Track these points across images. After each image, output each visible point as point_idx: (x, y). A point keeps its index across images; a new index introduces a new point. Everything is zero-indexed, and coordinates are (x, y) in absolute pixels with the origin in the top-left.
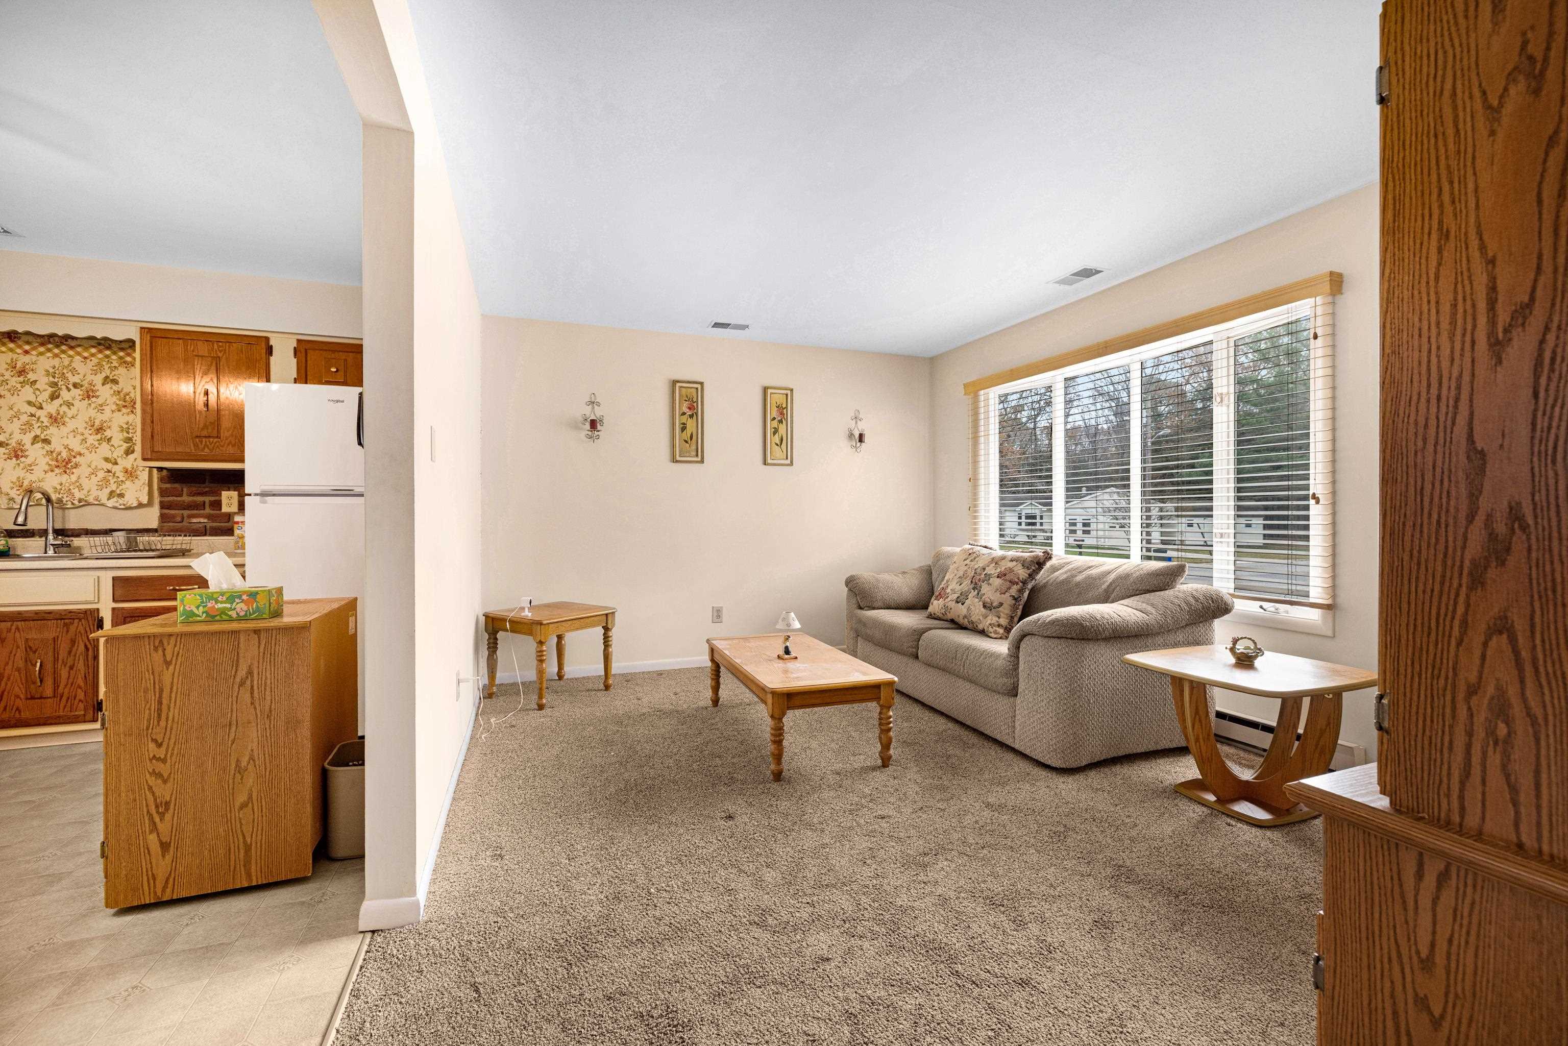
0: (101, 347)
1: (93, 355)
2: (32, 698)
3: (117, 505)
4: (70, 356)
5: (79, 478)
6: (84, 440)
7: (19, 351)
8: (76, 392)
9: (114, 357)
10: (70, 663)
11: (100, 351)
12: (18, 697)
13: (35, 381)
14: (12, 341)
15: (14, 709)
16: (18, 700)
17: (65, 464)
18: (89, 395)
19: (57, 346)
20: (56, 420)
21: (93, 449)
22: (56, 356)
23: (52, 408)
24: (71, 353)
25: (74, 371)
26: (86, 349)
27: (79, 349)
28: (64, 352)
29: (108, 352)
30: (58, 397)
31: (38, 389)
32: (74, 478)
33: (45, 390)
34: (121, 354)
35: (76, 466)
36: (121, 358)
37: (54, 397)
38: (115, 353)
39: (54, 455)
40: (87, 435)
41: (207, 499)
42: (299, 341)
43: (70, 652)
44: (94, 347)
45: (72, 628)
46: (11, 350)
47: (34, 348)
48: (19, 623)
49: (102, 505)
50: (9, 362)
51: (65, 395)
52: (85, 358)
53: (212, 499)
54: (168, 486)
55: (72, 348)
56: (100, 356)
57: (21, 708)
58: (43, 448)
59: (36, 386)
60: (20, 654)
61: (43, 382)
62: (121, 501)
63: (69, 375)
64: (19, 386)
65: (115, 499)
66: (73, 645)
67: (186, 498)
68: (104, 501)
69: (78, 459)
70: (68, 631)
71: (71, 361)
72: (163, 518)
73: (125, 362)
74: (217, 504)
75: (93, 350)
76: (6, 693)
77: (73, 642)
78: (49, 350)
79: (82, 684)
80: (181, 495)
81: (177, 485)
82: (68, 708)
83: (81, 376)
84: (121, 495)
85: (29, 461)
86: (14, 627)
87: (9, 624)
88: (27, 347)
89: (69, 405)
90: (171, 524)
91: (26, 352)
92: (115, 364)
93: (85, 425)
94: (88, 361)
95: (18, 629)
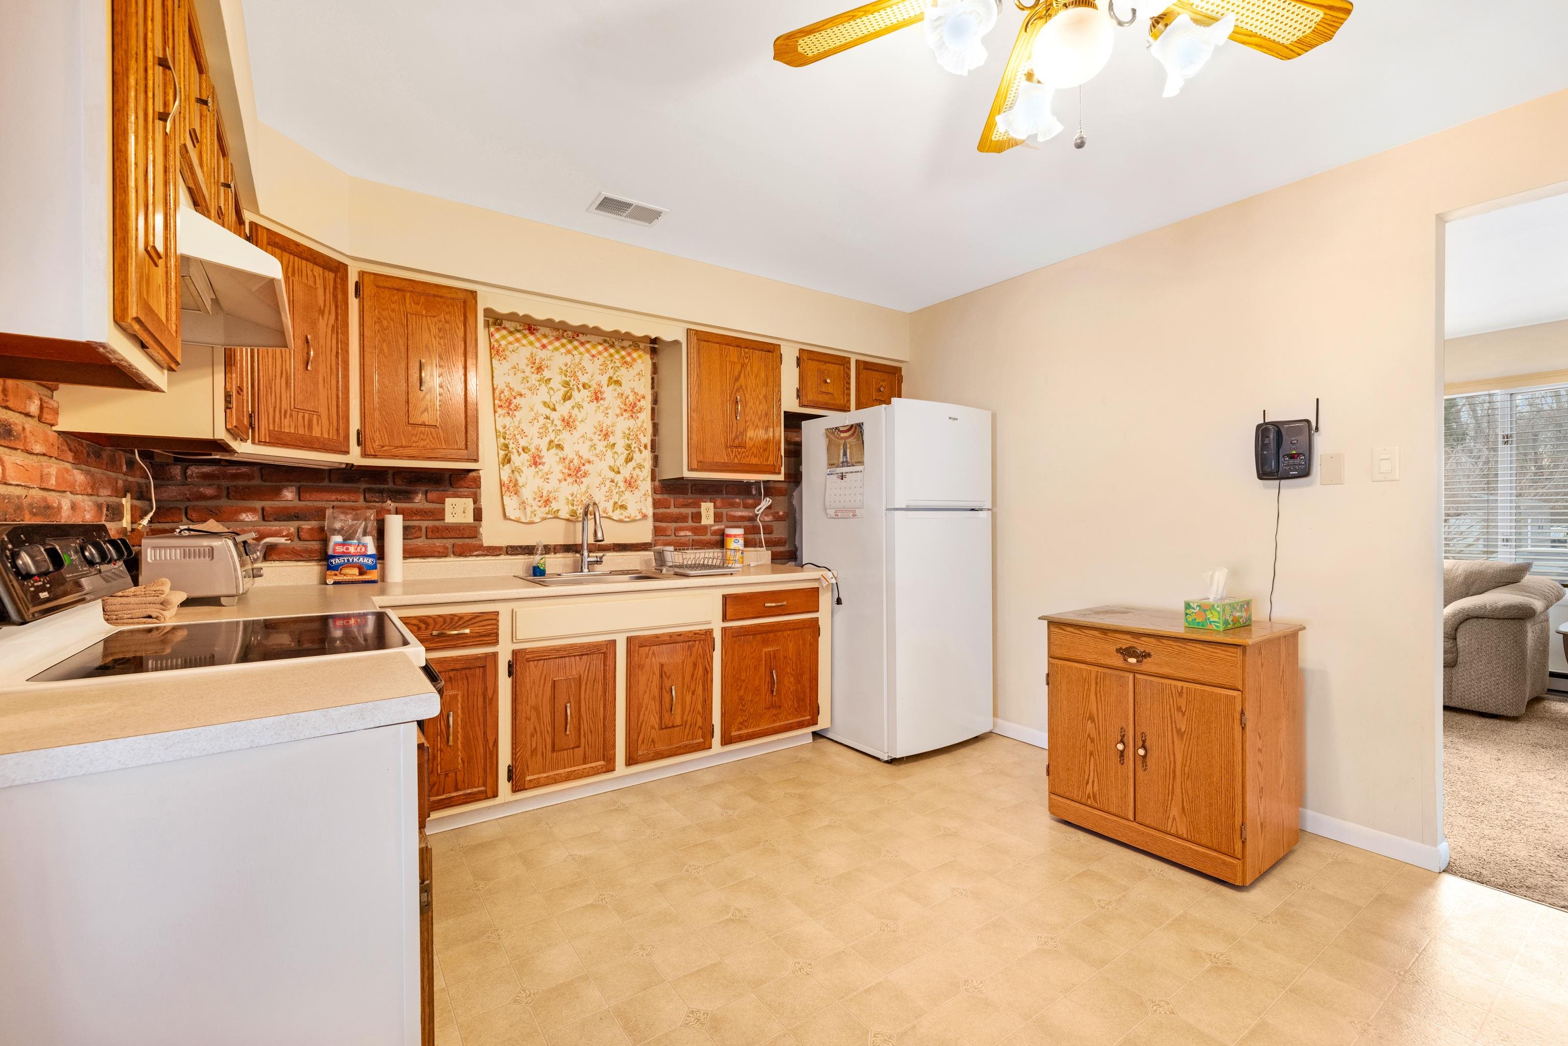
0: (606, 345)
1: (600, 353)
2: (666, 728)
3: (622, 517)
4: (581, 353)
5: (588, 487)
6: (593, 447)
7: (538, 345)
8: (585, 393)
9: (617, 356)
10: (692, 688)
11: (606, 349)
12: (653, 727)
13: (550, 379)
14: (532, 333)
15: (650, 740)
16: (653, 731)
17: (576, 473)
18: (597, 397)
19: (570, 342)
20: (568, 423)
21: (601, 456)
22: (569, 352)
23: (564, 409)
24: (582, 349)
25: (584, 371)
26: (594, 346)
27: (588, 346)
28: (576, 348)
29: (612, 351)
30: (570, 398)
31: (552, 388)
32: (583, 488)
33: (558, 390)
34: (623, 353)
35: (585, 475)
36: (623, 357)
37: (567, 397)
38: (618, 352)
39: (567, 462)
40: (596, 441)
41: (688, 511)
42: (801, 351)
43: (693, 676)
44: (601, 344)
45: (695, 650)
46: (531, 343)
47: (551, 343)
48: (655, 647)
49: (610, 518)
50: (529, 356)
51: (577, 396)
52: (593, 356)
53: (694, 510)
54: (658, 497)
55: (582, 344)
56: (606, 354)
57: (656, 739)
58: (557, 455)
59: (550, 385)
60: (656, 679)
61: (557, 380)
62: (625, 513)
63: (579, 374)
64: (537, 384)
65: (618, 511)
66: (695, 669)
67: (673, 510)
68: (610, 514)
69: (587, 467)
70: (691, 655)
71: (581, 359)
72: (657, 531)
73: (626, 362)
74: (697, 517)
75: (600, 348)
76: (644, 724)
77: (695, 665)
78: (563, 345)
79: (701, 710)
80: (669, 508)
81: (666, 496)
82: (690, 737)
83: (589, 376)
84: (623, 507)
85: (545, 468)
86: (651, 652)
87: (647, 648)
88: (545, 341)
89: (579, 406)
90: (662, 538)
91: (544, 346)
92: (618, 364)
93: (594, 430)
94: (595, 359)
95: (653, 653)
